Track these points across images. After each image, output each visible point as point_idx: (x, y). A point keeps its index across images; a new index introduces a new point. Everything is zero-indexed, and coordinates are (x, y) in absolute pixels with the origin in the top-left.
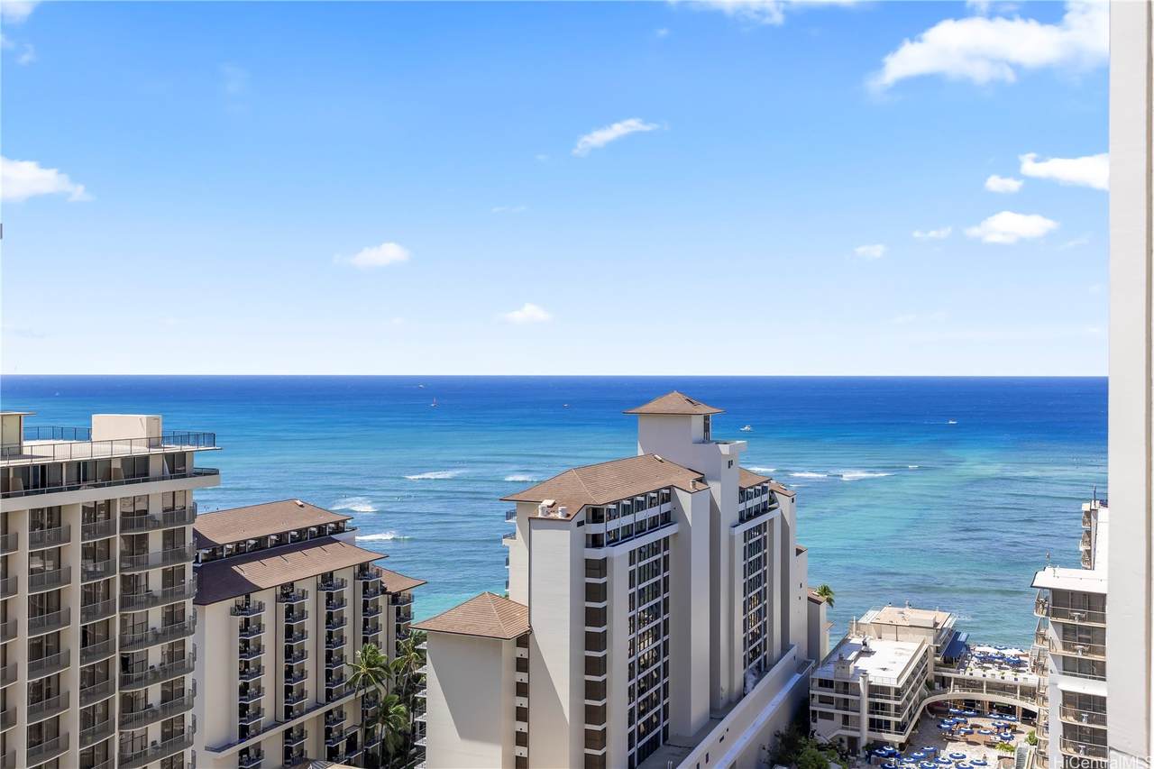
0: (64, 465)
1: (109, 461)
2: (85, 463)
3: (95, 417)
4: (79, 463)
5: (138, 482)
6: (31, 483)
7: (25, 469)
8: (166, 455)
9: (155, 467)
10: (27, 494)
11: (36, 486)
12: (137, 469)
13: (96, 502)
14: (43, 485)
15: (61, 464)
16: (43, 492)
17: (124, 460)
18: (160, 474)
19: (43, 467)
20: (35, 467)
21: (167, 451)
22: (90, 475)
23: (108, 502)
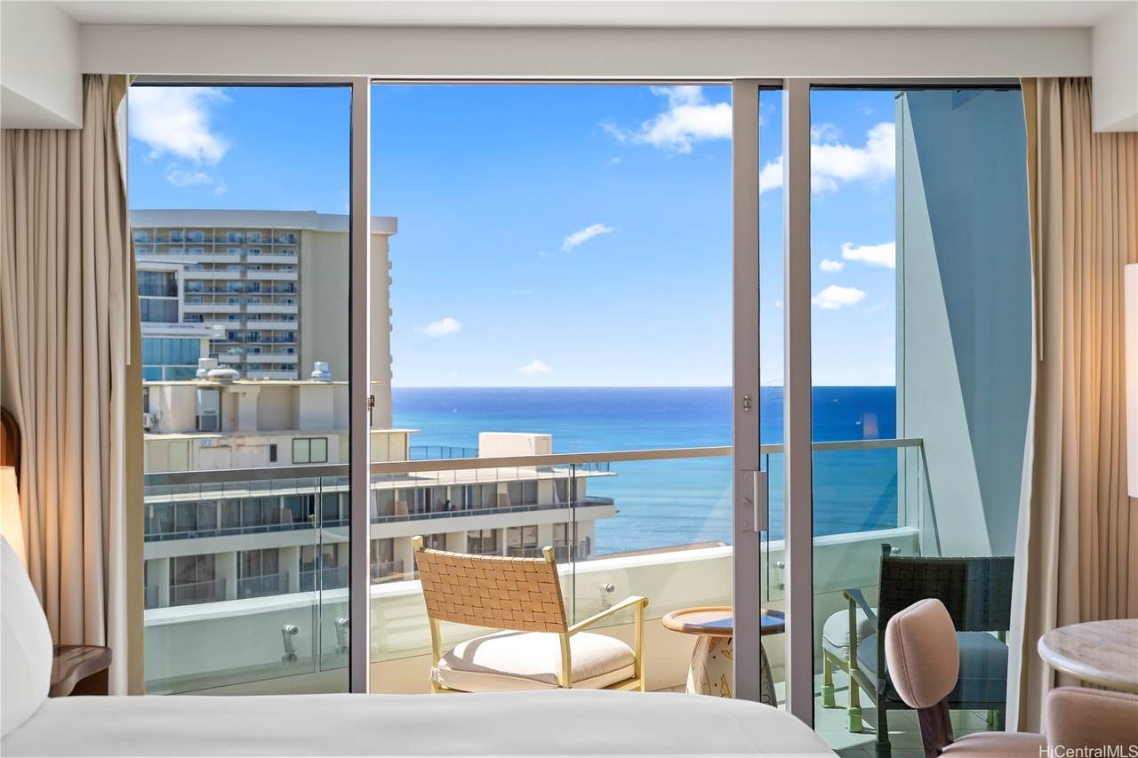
0: (449, 489)
1: (495, 485)
2: (470, 487)
3: (482, 435)
4: (463, 487)
5: (526, 510)
6: (416, 506)
7: (410, 491)
8: (557, 481)
9: (545, 494)
10: (412, 519)
11: (420, 511)
12: (525, 496)
13: (481, 531)
14: (428, 510)
15: (446, 487)
16: (427, 517)
17: (510, 484)
18: (550, 502)
19: (428, 490)
20: (420, 489)
21: (558, 476)
22: (475, 502)
23: (494, 532)
